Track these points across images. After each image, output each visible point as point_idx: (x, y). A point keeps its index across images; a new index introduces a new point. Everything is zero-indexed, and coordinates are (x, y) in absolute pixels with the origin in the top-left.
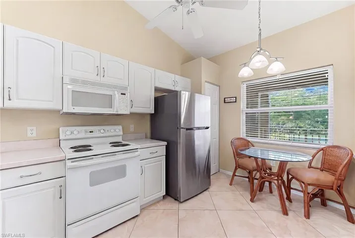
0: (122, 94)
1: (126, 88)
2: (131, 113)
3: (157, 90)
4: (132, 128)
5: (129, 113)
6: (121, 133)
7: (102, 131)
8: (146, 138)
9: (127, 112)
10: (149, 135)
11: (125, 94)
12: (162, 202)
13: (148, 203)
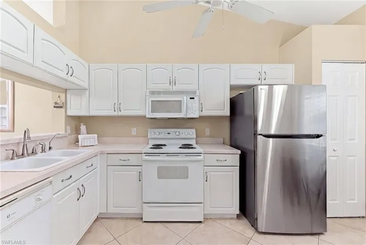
0: (191, 98)
1: (195, 93)
2: (201, 117)
3: (233, 88)
4: (208, 131)
5: (198, 117)
6: (194, 136)
7: (177, 133)
8: (224, 143)
9: (196, 116)
10: (228, 140)
11: (193, 98)
12: (234, 222)
13: (220, 214)
